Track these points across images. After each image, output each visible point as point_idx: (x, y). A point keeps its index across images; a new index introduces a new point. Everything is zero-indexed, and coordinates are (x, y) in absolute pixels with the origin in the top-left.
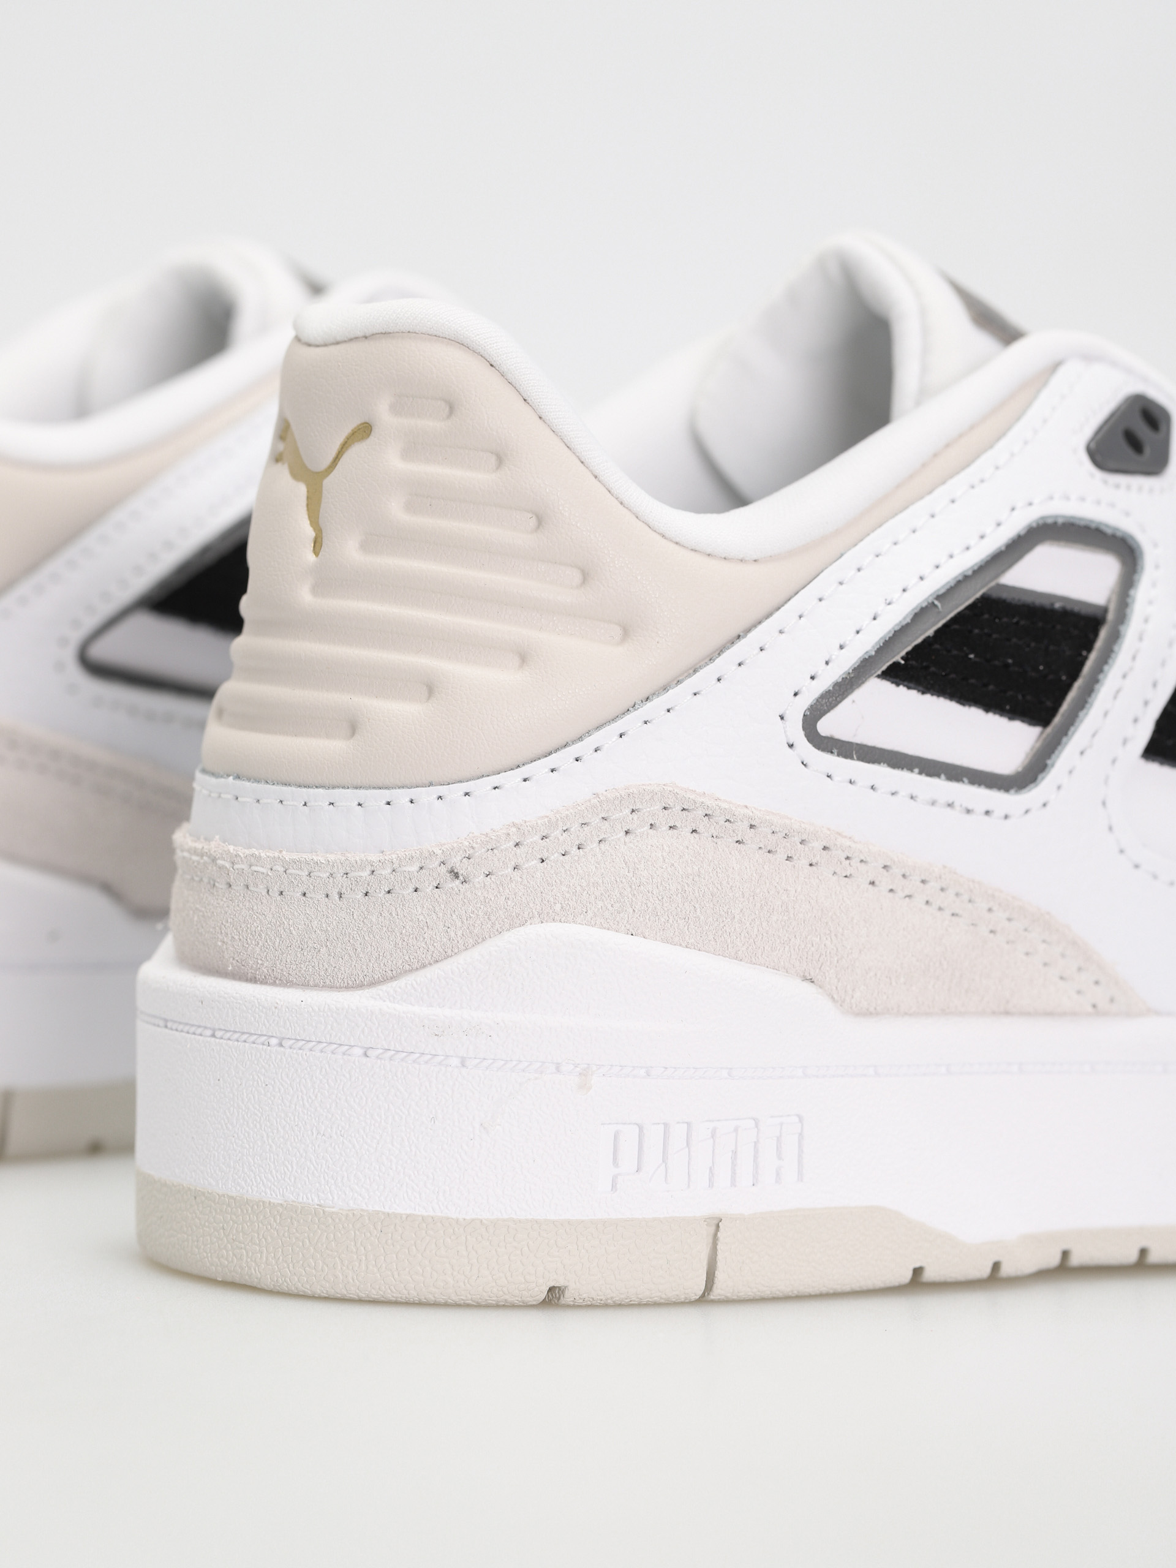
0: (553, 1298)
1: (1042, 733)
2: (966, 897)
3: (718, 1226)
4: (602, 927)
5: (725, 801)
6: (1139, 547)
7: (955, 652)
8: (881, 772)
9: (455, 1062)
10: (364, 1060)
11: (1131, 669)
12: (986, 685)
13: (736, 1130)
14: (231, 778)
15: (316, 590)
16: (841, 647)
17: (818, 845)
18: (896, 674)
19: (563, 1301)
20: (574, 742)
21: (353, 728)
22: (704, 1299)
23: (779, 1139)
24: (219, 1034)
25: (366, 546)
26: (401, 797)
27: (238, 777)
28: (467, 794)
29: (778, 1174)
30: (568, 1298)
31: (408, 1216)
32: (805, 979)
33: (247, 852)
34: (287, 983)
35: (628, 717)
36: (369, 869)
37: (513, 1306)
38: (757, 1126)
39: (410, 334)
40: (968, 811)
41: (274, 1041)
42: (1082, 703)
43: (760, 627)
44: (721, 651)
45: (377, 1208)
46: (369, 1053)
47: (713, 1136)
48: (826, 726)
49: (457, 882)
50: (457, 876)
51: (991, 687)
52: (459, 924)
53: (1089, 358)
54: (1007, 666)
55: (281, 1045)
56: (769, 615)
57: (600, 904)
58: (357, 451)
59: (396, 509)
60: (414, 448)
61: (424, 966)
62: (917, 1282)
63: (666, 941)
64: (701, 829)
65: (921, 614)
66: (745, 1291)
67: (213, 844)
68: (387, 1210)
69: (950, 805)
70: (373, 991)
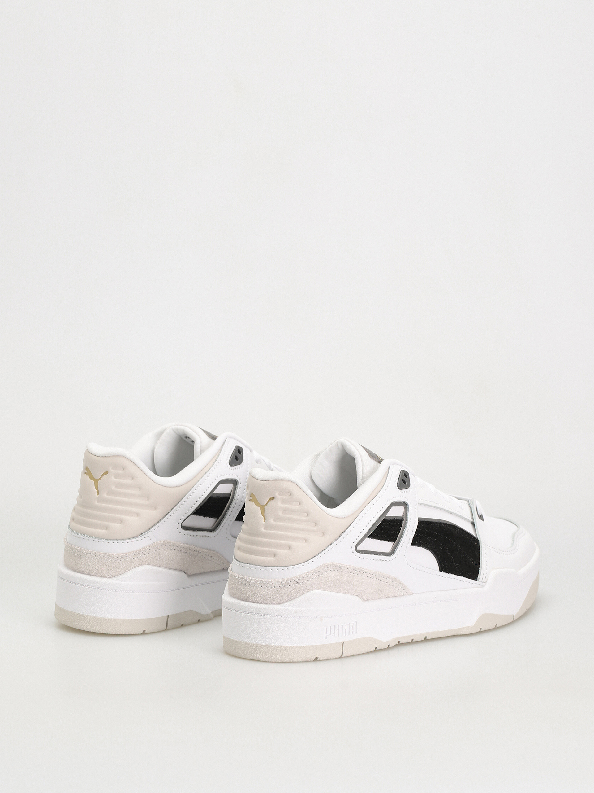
0: (316, 659)
1: (394, 544)
2: (383, 577)
3: (343, 643)
4: (323, 590)
5: (344, 565)
6: (408, 504)
7: (379, 531)
8: (368, 555)
9: (299, 617)
10: (282, 618)
11: (409, 529)
12: (384, 536)
13: (346, 625)
14: (248, 564)
15: (264, 529)
16: (361, 533)
17: (358, 571)
18: (370, 537)
19: (317, 660)
20: (316, 556)
21: (275, 555)
22: (341, 657)
23: (353, 626)
24: (237, 611)
25: (274, 520)
26: (286, 568)
27: (250, 564)
28: (298, 567)
29: (353, 633)
30: (318, 659)
31: (290, 646)
32: (356, 596)
33: (254, 579)
34: (263, 603)
35: (325, 550)
36: (280, 582)
37: (309, 661)
38: (349, 624)
39: (282, 480)
40: (383, 561)
41: (263, 615)
42: (401, 537)
43: (347, 531)
44: (340, 536)
45: (284, 645)
46: (282, 616)
47: (342, 627)
48: (358, 548)
49: (297, 584)
50: (297, 583)
51: (385, 536)
52: (298, 592)
53: (393, 464)
54: (388, 532)
55: (264, 615)
56: (348, 528)
57: (323, 586)
58: (272, 502)
59: (280, 514)
60: (283, 501)
61: (291, 600)
62: (376, 650)
63: (334, 592)
64: (339, 570)
65: (374, 525)
66: (348, 655)
67: (245, 577)
68: (286, 645)
69: (380, 560)
70: (282, 605)
